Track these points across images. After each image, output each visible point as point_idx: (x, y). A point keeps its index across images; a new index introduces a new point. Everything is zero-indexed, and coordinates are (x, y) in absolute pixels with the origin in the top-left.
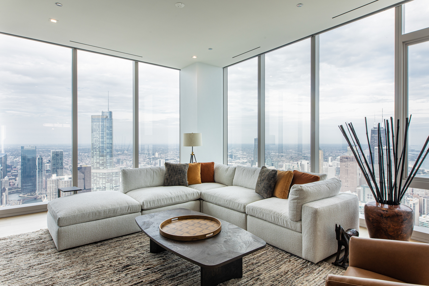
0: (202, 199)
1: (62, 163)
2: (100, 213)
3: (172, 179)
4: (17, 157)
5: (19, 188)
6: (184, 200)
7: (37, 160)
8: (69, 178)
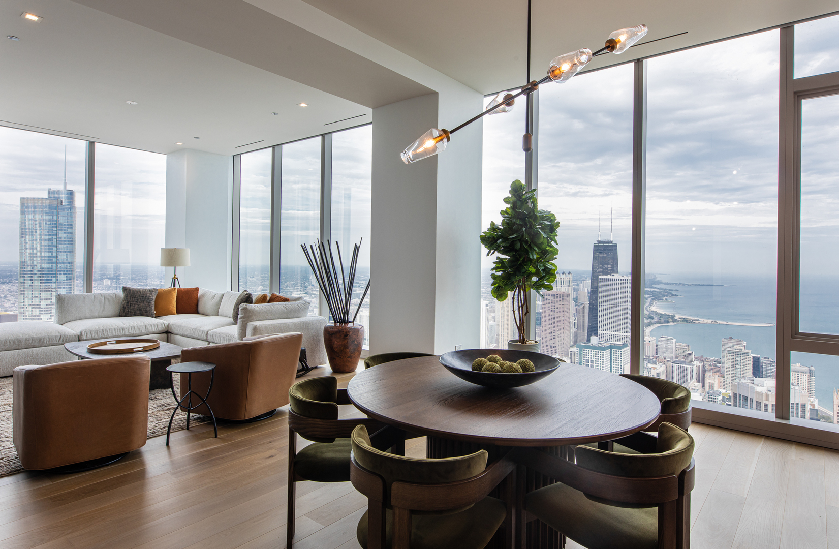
0: (170, 333)
2: (19, 341)
3: (131, 308)
6: (143, 331)
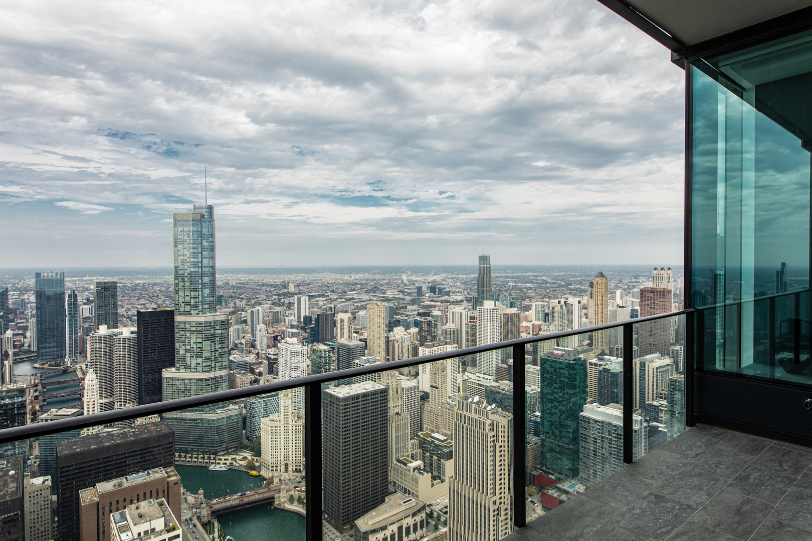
1: (115, 305)
4: (24, 292)
5: (33, 352)
7: (67, 298)
8: (132, 333)
